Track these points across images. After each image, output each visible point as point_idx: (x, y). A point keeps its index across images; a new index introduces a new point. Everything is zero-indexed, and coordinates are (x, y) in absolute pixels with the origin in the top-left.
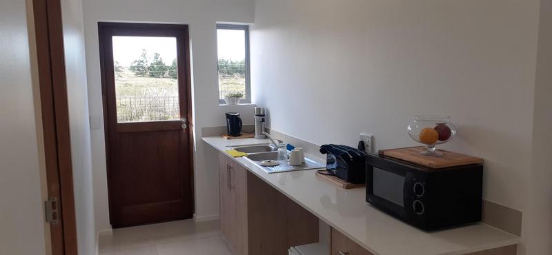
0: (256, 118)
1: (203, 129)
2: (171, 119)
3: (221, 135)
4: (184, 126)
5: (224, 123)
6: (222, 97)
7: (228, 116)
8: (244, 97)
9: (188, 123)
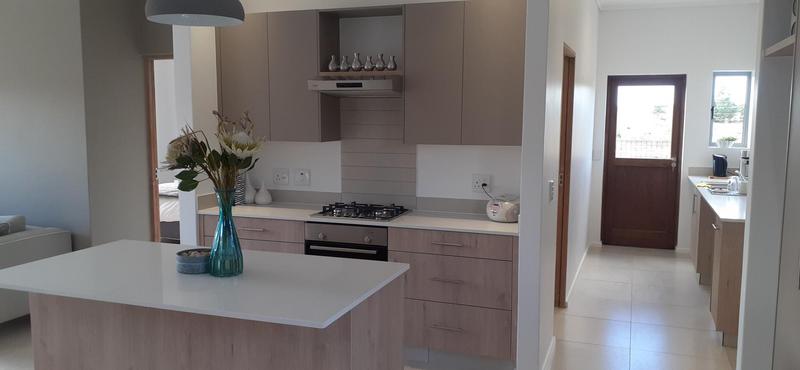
0: (742, 160)
1: (690, 169)
2: (664, 157)
3: (706, 175)
4: (674, 165)
5: (711, 164)
6: (715, 140)
7: (715, 158)
8: (739, 141)
9: (678, 162)
